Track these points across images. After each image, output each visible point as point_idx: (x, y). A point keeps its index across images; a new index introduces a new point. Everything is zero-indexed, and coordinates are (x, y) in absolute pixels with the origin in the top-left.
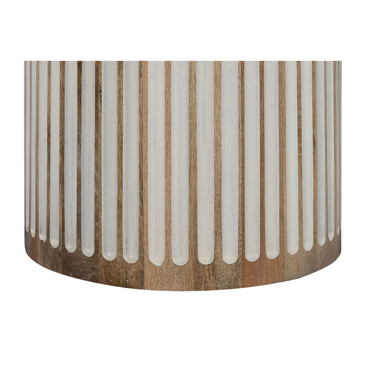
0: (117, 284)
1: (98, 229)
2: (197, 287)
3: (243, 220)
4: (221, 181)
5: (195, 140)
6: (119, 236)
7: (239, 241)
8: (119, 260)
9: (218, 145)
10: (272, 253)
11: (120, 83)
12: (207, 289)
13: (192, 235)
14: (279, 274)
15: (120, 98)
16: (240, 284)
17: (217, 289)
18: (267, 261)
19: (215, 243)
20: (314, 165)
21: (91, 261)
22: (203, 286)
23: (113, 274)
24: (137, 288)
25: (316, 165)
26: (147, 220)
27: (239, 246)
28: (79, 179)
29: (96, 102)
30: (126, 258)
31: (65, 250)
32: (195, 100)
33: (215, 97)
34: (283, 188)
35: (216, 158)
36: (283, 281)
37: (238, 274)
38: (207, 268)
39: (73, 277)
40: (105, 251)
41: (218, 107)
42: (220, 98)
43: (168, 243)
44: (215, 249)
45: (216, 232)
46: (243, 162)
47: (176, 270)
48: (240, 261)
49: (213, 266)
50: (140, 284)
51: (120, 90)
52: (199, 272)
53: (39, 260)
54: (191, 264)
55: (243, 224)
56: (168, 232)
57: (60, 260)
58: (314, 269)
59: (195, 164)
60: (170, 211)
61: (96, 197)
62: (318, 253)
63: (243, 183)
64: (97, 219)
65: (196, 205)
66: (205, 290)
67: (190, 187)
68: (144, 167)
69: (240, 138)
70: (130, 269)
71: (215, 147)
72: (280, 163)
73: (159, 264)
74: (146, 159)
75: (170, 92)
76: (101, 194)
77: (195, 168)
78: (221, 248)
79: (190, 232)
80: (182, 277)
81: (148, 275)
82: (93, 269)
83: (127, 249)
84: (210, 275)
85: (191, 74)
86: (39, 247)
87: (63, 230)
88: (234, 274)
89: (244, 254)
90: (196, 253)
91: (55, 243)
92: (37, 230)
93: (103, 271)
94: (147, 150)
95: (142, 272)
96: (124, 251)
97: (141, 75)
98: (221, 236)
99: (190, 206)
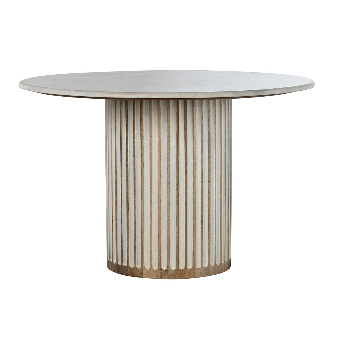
0: (134, 276)
1: (128, 256)
2: (161, 278)
3: (178, 254)
4: (170, 239)
5: (160, 223)
6: (135, 259)
7: (177, 262)
8: (135, 267)
9: (169, 226)
10: (190, 267)
11: (135, 201)
12: (165, 279)
13: (159, 258)
14: (192, 275)
15: (135, 207)
16: (177, 277)
17: (168, 279)
18: (188, 270)
19: (168, 262)
20: (209, 234)
21: (126, 268)
22: (163, 278)
23: (133, 273)
24: (141, 277)
25: (210, 235)
26: (144, 253)
27: (177, 264)
28: (122, 237)
29: (127, 208)
30: (137, 267)
31: (118, 264)
32: (161, 209)
33: (168, 208)
34: (194, 243)
35: (168, 230)
36: (194, 278)
37: (176, 274)
38: (165, 271)
39: (120, 274)
40: (130, 264)
41: (169, 211)
42: (170, 208)
43: (151, 261)
44: (168, 264)
45: (168, 258)
46: (178, 232)
47: (154, 271)
48: (177, 269)
49: (167, 270)
50: (142, 276)
51: (135, 204)
52: (162, 272)
53: (110, 269)
54: (159, 269)
55: (178, 255)
56: (151, 257)
57: (116, 268)
58: (208, 274)
59: (160, 232)
60: (152, 250)
61: (127, 244)
62: (210, 269)
63: (178, 240)
64: (128, 252)
65: (161, 248)
66: (164, 279)
67: (159, 241)
68: (143, 233)
69: (177, 223)
70: (138, 271)
71: (168, 226)
72: (193, 233)
73: (148, 269)
74: (144, 230)
75: (151, 205)
76: (129, 243)
77: (160, 234)
78: (170, 264)
79: (159, 257)
80: (156, 274)
81: (144, 273)
82: (127, 271)
83: (138, 263)
84: (166, 273)
85: (159, 199)
86: (110, 263)
87: (117, 257)
88: (175, 274)
89: (178, 266)
90: (161, 265)
91: (115, 262)
92: (109, 258)
93: (130, 271)
94: (144, 227)
95: (142, 272)
96: (137, 264)
97: (141, 199)
98: (170, 259)
99: (158, 248)
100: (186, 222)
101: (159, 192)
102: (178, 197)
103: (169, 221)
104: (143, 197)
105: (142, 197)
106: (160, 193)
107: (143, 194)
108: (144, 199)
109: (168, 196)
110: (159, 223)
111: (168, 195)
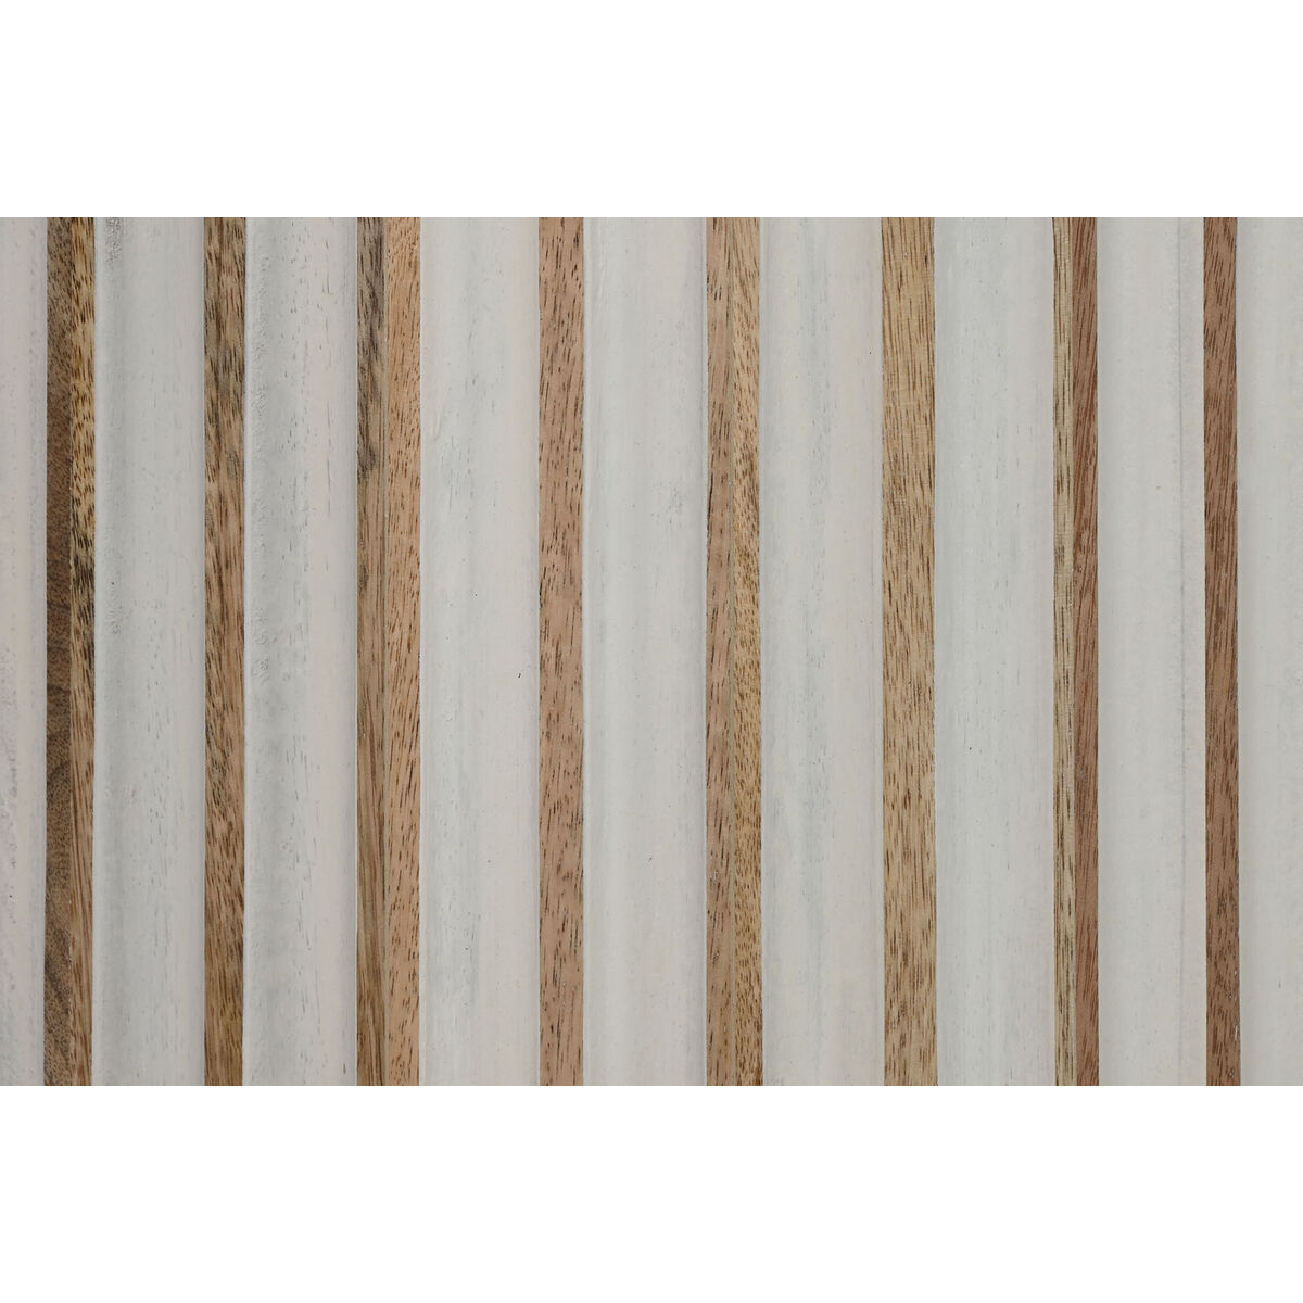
5: (750, 932)
29: (57, 652)
32: (752, 643)
33: (892, 622)
42: (926, 626)
51: (223, 570)
69: (1070, 924)
71: (894, 984)
75: (573, 580)
85: (719, 453)
97: (368, 460)
100: (1223, 903)
101: (719, 330)
102: (1086, 414)
103: (924, 889)
104: (407, 419)
105: (380, 418)
106: (754, 349)
107: (407, 375)
108: (432, 460)
109: (890, 394)
110: (716, 917)
111: (890, 377)
